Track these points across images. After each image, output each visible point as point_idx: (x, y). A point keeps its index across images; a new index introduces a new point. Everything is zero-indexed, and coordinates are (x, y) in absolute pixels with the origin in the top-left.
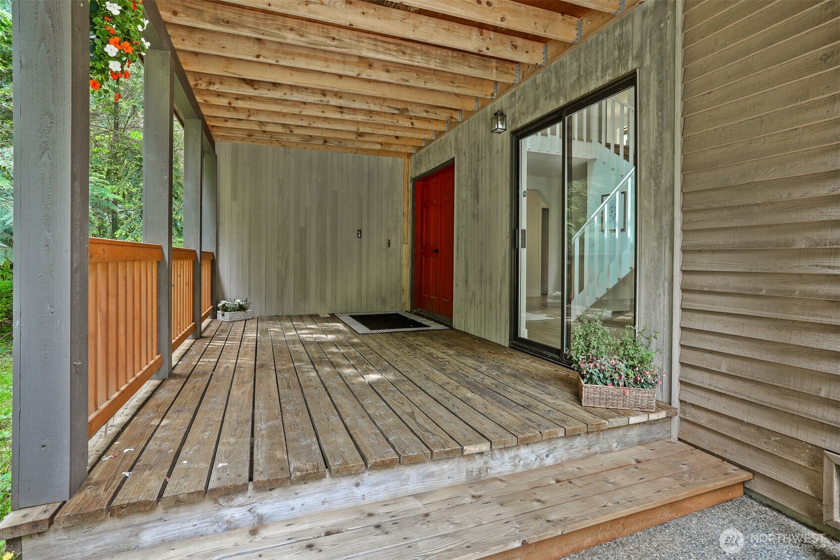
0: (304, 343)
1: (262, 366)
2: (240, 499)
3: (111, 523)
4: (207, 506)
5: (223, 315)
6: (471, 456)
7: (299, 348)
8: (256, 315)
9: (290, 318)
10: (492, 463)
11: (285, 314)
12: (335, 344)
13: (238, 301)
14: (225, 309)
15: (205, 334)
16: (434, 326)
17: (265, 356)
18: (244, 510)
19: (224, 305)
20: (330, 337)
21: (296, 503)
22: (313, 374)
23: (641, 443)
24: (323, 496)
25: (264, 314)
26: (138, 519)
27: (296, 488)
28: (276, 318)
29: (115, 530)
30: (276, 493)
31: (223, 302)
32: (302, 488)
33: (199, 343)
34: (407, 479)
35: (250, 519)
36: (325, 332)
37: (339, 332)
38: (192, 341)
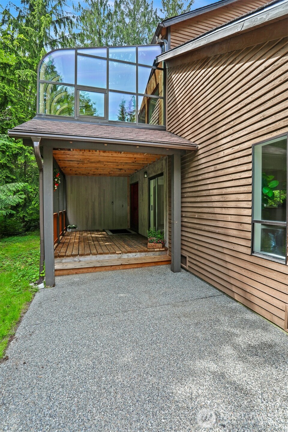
0: (92, 237)
1: (80, 241)
2: (77, 257)
3: (58, 258)
4: (72, 258)
5: (69, 230)
6: (118, 254)
7: (91, 238)
8: (79, 230)
9: (90, 231)
10: (123, 256)
11: (88, 229)
12: (101, 237)
13: (74, 225)
14: (70, 228)
15: (65, 235)
16: (133, 233)
17: (82, 240)
18: (78, 259)
19: (69, 227)
20: (100, 236)
21: (86, 259)
22: (93, 243)
23: (159, 255)
24: (91, 258)
25: (81, 230)
26: (62, 258)
27: (86, 256)
28: (86, 231)
29: (59, 259)
30: (82, 257)
31: (69, 226)
32: (87, 256)
33: (64, 237)
34: (106, 257)
35: (78, 261)
36: (99, 235)
37: (103, 234)
38: (62, 237)
